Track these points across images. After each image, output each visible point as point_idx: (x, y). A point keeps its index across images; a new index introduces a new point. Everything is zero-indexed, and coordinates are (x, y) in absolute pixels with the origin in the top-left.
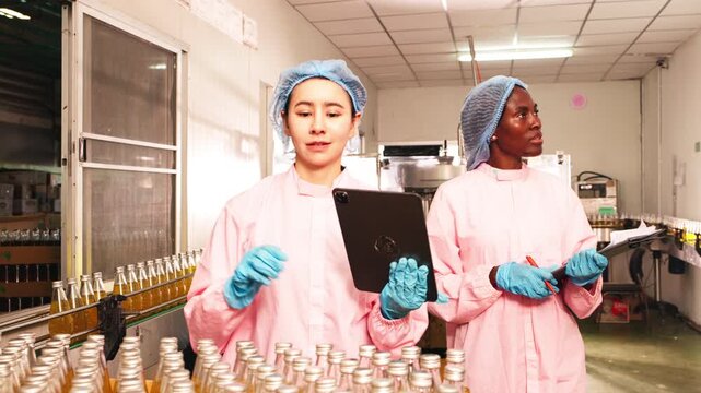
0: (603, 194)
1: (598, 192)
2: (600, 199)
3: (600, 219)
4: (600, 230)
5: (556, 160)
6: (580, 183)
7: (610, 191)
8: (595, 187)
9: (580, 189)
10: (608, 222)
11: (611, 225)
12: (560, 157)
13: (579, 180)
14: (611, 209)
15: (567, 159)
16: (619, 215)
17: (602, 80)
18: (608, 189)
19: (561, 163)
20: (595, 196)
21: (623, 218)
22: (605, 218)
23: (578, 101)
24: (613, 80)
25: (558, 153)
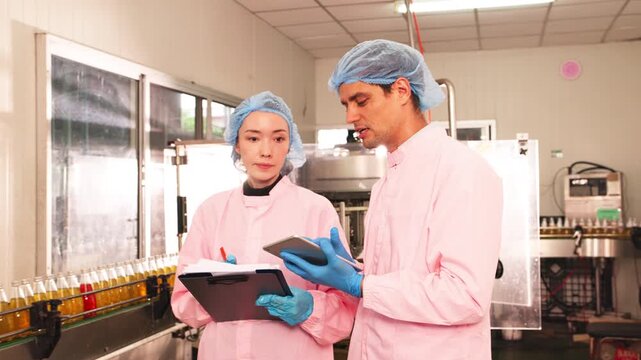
0: (603, 191)
1: (595, 189)
2: (600, 198)
3: (598, 225)
4: (596, 240)
5: (518, 147)
6: (573, 177)
7: (613, 187)
8: (591, 183)
9: (571, 185)
10: (610, 231)
11: (613, 234)
12: (522, 142)
13: (570, 172)
14: (614, 211)
15: (533, 146)
16: (625, 220)
17: (603, 41)
18: (610, 184)
19: (523, 152)
20: (591, 195)
21: (630, 224)
22: (605, 225)
23: (571, 69)
24: (617, 41)
25: (520, 136)
